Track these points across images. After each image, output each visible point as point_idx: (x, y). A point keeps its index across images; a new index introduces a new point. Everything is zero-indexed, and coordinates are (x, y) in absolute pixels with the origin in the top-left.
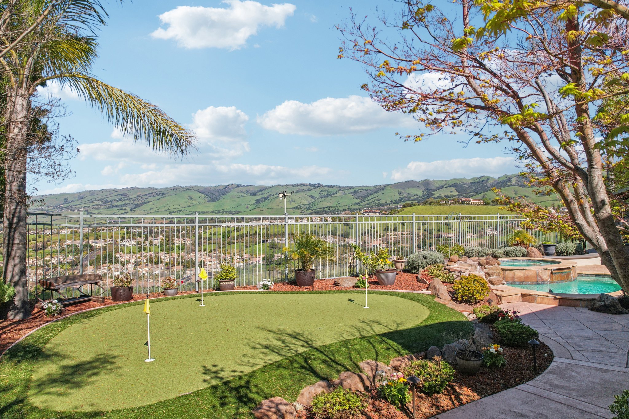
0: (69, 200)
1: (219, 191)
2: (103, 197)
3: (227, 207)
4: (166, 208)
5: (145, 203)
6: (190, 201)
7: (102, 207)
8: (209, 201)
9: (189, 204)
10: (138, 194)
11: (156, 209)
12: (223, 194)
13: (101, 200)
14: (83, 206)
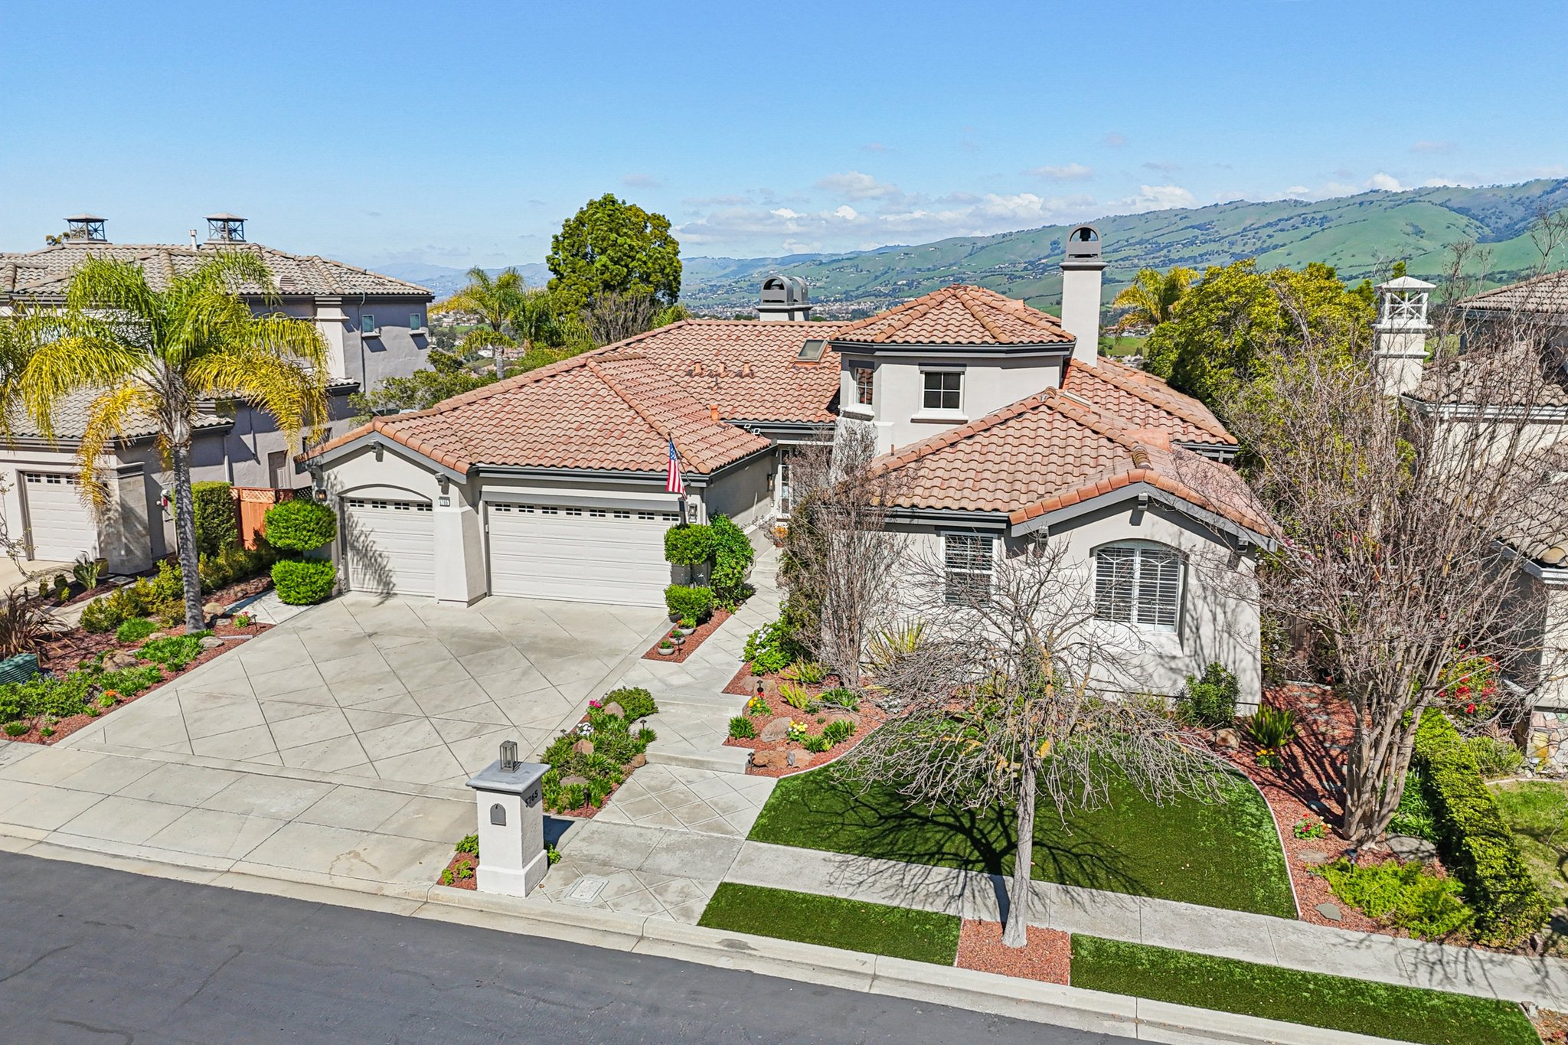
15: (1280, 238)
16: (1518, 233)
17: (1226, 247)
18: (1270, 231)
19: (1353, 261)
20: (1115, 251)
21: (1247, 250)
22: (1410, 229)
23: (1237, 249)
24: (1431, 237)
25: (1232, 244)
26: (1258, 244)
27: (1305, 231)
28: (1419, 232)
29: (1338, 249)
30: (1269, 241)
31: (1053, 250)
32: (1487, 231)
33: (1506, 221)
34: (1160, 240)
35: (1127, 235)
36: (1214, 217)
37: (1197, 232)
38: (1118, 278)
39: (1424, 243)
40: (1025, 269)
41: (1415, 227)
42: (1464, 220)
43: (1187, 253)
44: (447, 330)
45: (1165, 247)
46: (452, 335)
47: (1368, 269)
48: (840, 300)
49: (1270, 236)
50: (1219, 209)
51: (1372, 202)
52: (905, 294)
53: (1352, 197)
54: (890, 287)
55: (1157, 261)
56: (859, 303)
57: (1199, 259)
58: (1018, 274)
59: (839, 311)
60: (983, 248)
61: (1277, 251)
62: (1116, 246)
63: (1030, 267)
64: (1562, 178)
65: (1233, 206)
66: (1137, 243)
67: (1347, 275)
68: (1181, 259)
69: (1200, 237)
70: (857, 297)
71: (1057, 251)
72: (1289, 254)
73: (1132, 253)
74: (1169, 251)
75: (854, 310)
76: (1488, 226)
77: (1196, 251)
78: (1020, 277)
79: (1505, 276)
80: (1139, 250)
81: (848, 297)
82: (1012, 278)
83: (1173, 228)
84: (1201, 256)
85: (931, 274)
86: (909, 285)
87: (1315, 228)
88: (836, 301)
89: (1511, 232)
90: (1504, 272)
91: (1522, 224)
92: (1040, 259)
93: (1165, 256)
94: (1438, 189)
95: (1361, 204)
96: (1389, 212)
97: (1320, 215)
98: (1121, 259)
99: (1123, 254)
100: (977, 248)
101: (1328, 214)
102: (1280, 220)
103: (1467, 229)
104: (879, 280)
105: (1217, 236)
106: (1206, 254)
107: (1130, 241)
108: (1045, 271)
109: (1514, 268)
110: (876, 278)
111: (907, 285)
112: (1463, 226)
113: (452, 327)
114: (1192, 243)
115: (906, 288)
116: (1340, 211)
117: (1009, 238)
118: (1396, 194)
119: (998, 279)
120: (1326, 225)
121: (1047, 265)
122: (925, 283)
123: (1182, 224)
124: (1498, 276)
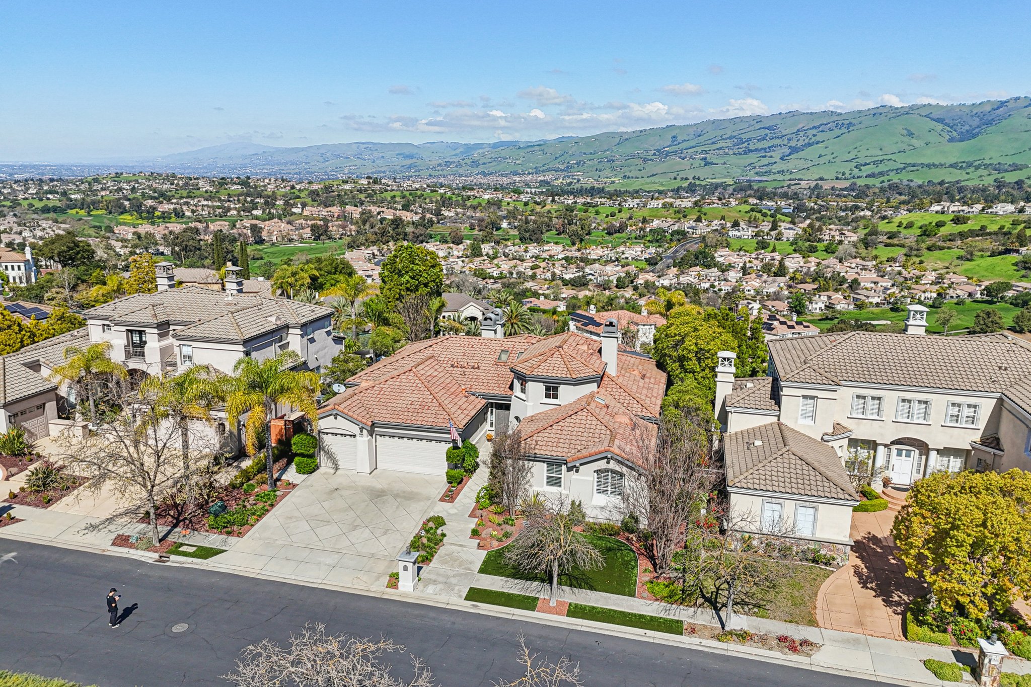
0: (680, 139)
1: (981, 116)
2: (734, 134)
3: (993, 156)
4: (852, 156)
5: (810, 145)
6: (906, 139)
7: (731, 152)
8: (951, 140)
9: (903, 147)
10: (800, 126)
11: (830, 157)
12: (989, 123)
13: (730, 138)
14: (699, 149)
15: (821, 136)
16: (974, 136)
17: (786, 142)
18: (814, 131)
19: (868, 153)
20: (713, 143)
21: (800, 144)
22: (905, 132)
23: (793, 144)
24: (918, 138)
25: (789, 140)
26: (807, 141)
27: (837, 132)
28: (911, 134)
29: (858, 144)
30: (813, 139)
31: (673, 142)
32: (955, 134)
33: (967, 127)
34: (743, 136)
35: (722, 132)
36: (779, 122)
37: (767, 131)
38: (714, 162)
39: (914, 142)
40: (654, 154)
41: (908, 131)
42: (940, 127)
43: (760, 145)
44: (271, 194)
45: (746, 141)
46: (274, 197)
47: (876, 159)
48: (532, 173)
49: (814, 135)
50: (782, 117)
51: (881, 114)
52: (575, 170)
53: (869, 110)
54: (565, 165)
55: (740, 150)
56: (544, 176)
57: (768, 150)
58: (650, 158)
59: (531, 181)
60: (627, 139)
61: (820, 145)
62: (713, 140)
63: (657, 153)
64: (1004, 99)
65: (791, 114)
66: (728, 138)
67: (863, 162)
68: (756, 150)
69: (769, 135)
70: (543, 171)
71: (676, 143)
72: (826, 148)
73: (724, 145)
74: (749, 144)
75: (541, 181)
76: (956, 131)
77: (765, 144)
78: (651, 160)
79: (964, 165)
80: (729, 143)
81: (537, 171)
82: (645, 160)
83: (752, 128)
84: (769, 147)
85: (592, 157)
86: (578, 164)
87: (844, 130)
88: (529, 173)
89: (970, 135)
90: (964, 162)
91: (977, 130)
92: (664, 148)
93: (746, 147)
94: (924, 106)
95: (874, 115)
96: (893, 120)
97: (846, 122)
98: (718, 149)
99: (718, 146)
100: (623, 139)
101: (853, 121)
102: (821, 125)
103: (942, 133)
104: (558, 160)
105: (780, 134)
106: (773, 146)
107: (724, 137)
108: (667, 156)
109: (971, 159)
110: (556, 158)
111: (576, 164)
112: (939, 131)
113: (274, 192)
114: (764, 139)
115: (576, 166)
116: (860, 119)
117: (644, 133)
118: (897, 108)
119: (636, 161)
120: (851, 129)
121: (668, 152)
122: (588, 162)
123: (758, 126)
124: (960, 165)
